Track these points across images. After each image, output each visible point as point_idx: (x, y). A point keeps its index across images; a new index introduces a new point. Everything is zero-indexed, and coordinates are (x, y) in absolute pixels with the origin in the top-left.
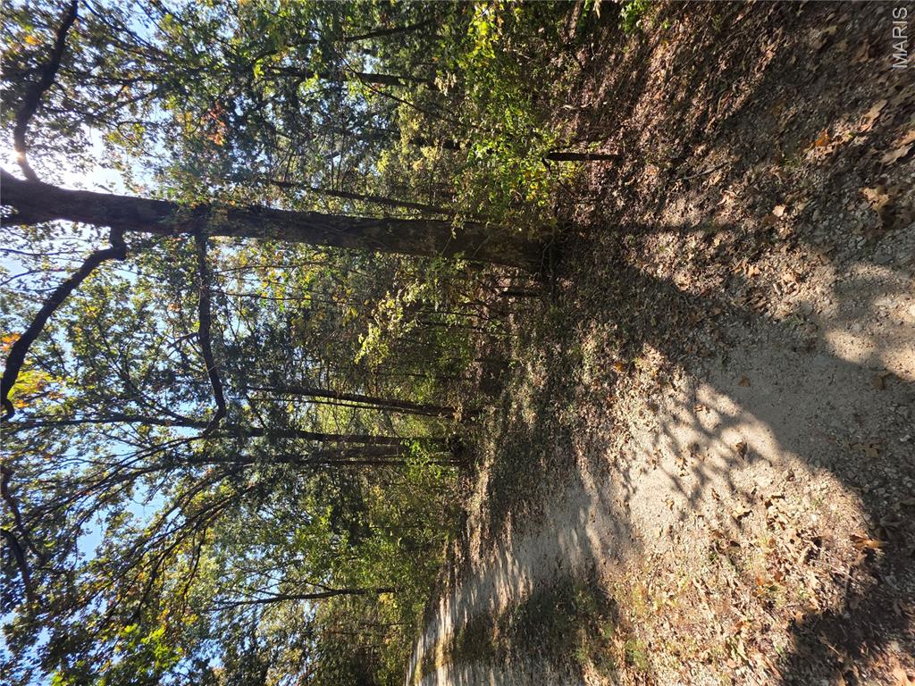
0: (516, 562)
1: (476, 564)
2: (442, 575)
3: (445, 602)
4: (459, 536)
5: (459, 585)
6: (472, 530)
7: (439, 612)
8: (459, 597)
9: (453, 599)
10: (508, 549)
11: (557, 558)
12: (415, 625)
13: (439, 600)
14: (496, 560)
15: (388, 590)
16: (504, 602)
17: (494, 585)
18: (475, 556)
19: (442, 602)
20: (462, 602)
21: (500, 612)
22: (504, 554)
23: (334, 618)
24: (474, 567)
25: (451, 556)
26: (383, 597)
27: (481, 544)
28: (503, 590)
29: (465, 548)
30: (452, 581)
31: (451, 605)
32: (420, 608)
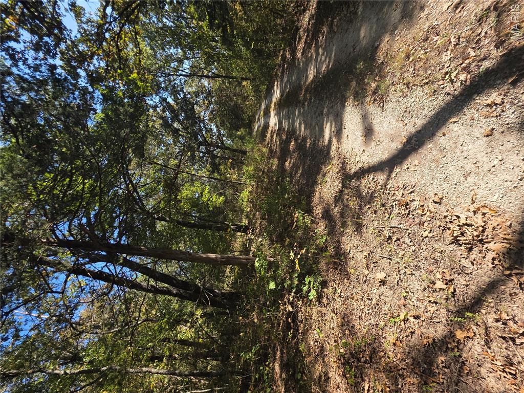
0: (325, 53)
1: (298, 60)
2: (277, 70)
3: (278, 83)
4: (290, 45)
5: (286, 73)
6: (300, 39)
7: (274, 89)
8: (285, 80)
9: (282, 81)
10: (321, 46)
11: (354, 45)
12: (260, 97)
13: (274, 83)
14: (312, 55)
15: (246, 79)
16: (311, 77)
17: (307, 70)
18: (299, 55)
19: (276, 84)
20: (287, 82)
21: (307, 83)
22: (319, 49)
23: (220, 89)
24: (296, 62)
25: (284, 58)
26: (244, 83)
27: (304, 47)
28: (312, 72)
29: (293, 53)
30: (283, 73)
31: (280, 84)
32: (263, 88)
